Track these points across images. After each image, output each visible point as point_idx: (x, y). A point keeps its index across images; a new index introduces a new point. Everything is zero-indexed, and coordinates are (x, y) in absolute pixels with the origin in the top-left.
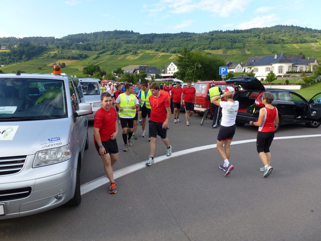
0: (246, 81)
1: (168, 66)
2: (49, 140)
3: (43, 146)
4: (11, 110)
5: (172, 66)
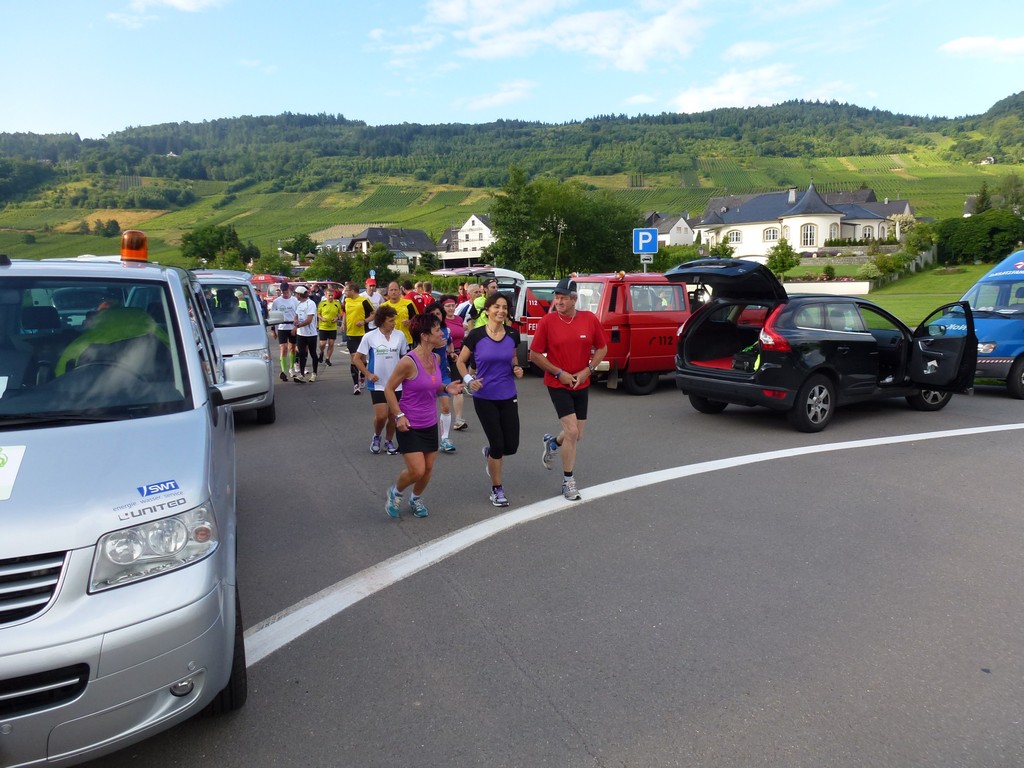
0: (731, 272)
1: (460, 228)
2: (141, 490)
3: (122, 513)
5: (474, 227)
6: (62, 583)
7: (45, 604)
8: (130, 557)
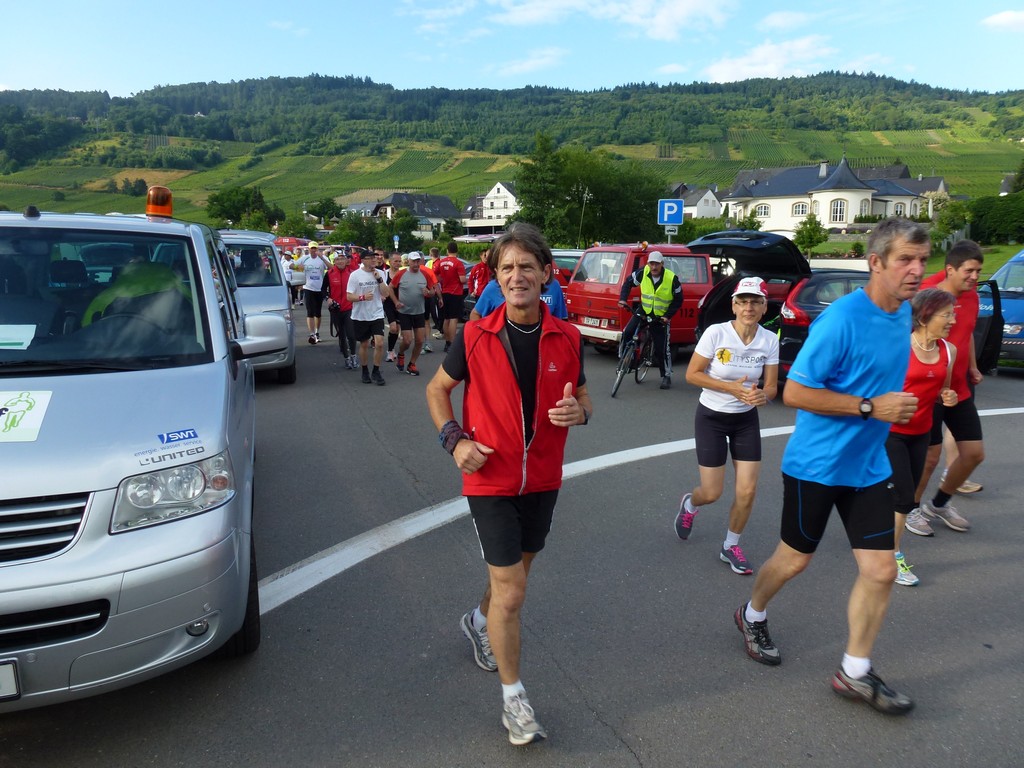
0: (755, 245)
1: (485, 195)
2: (161, 437)
3: (142, 458)
4: (19, 336)
5: (498, 195)
6: (86, 522)
7: (68, 542)
8: (150, 500)
